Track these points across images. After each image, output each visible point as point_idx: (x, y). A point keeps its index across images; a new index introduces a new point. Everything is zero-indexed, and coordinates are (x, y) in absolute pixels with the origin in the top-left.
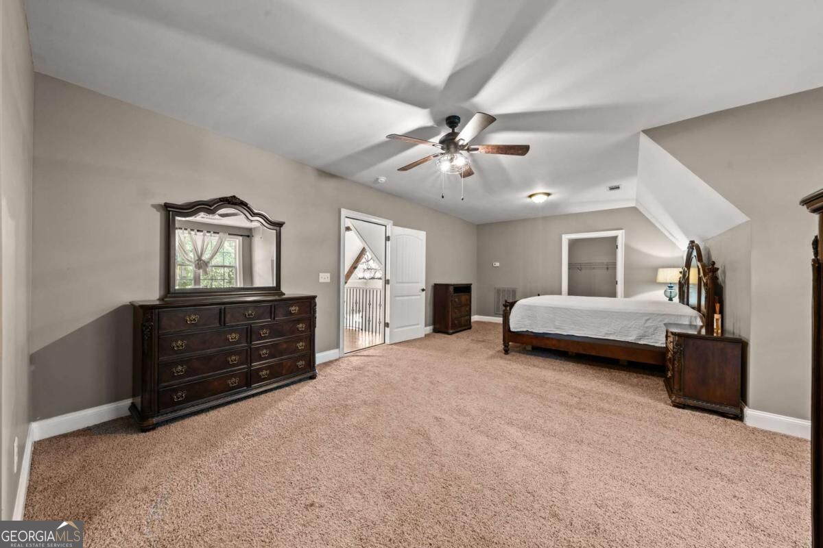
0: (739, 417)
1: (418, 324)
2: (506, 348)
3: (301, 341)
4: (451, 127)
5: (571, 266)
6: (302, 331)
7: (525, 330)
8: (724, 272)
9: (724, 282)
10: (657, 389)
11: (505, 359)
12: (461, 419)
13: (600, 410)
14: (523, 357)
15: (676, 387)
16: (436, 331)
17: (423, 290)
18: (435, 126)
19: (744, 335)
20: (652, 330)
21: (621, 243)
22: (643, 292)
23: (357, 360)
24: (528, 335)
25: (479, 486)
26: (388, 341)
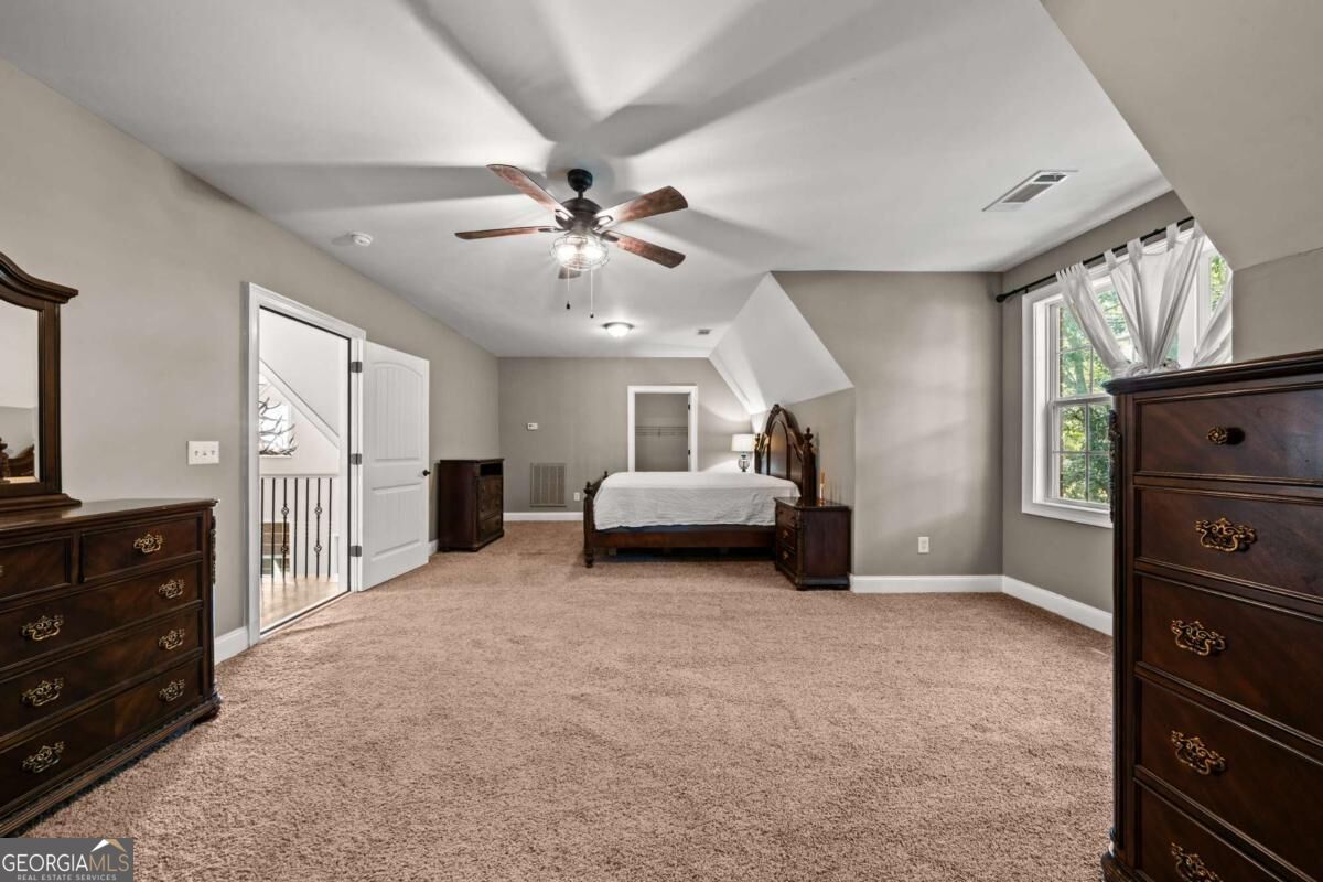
0: (846, 587)
1: (417, 541)
2: (590, 558)
3: (172, 625)
4: (576, 189)
5: (639, 431)
6: (177, 601)
7: (616, 525)
8: (817, 441)
9: (817, 450)
10: (771, 575)
11: (589, 574)
12: (613, 683)
13: (748, 614)
14: (616, 567)
15: (800, 567)
16: (442, 548)
17: (425, 473)
18: (544, 175)
19: (845, 502)
20: (759, 507)
21: (694, 401)
22: (715, 463)
23: (306, 641)
24: (622, 534)
25: (717, 769)
26: (358, 584)
